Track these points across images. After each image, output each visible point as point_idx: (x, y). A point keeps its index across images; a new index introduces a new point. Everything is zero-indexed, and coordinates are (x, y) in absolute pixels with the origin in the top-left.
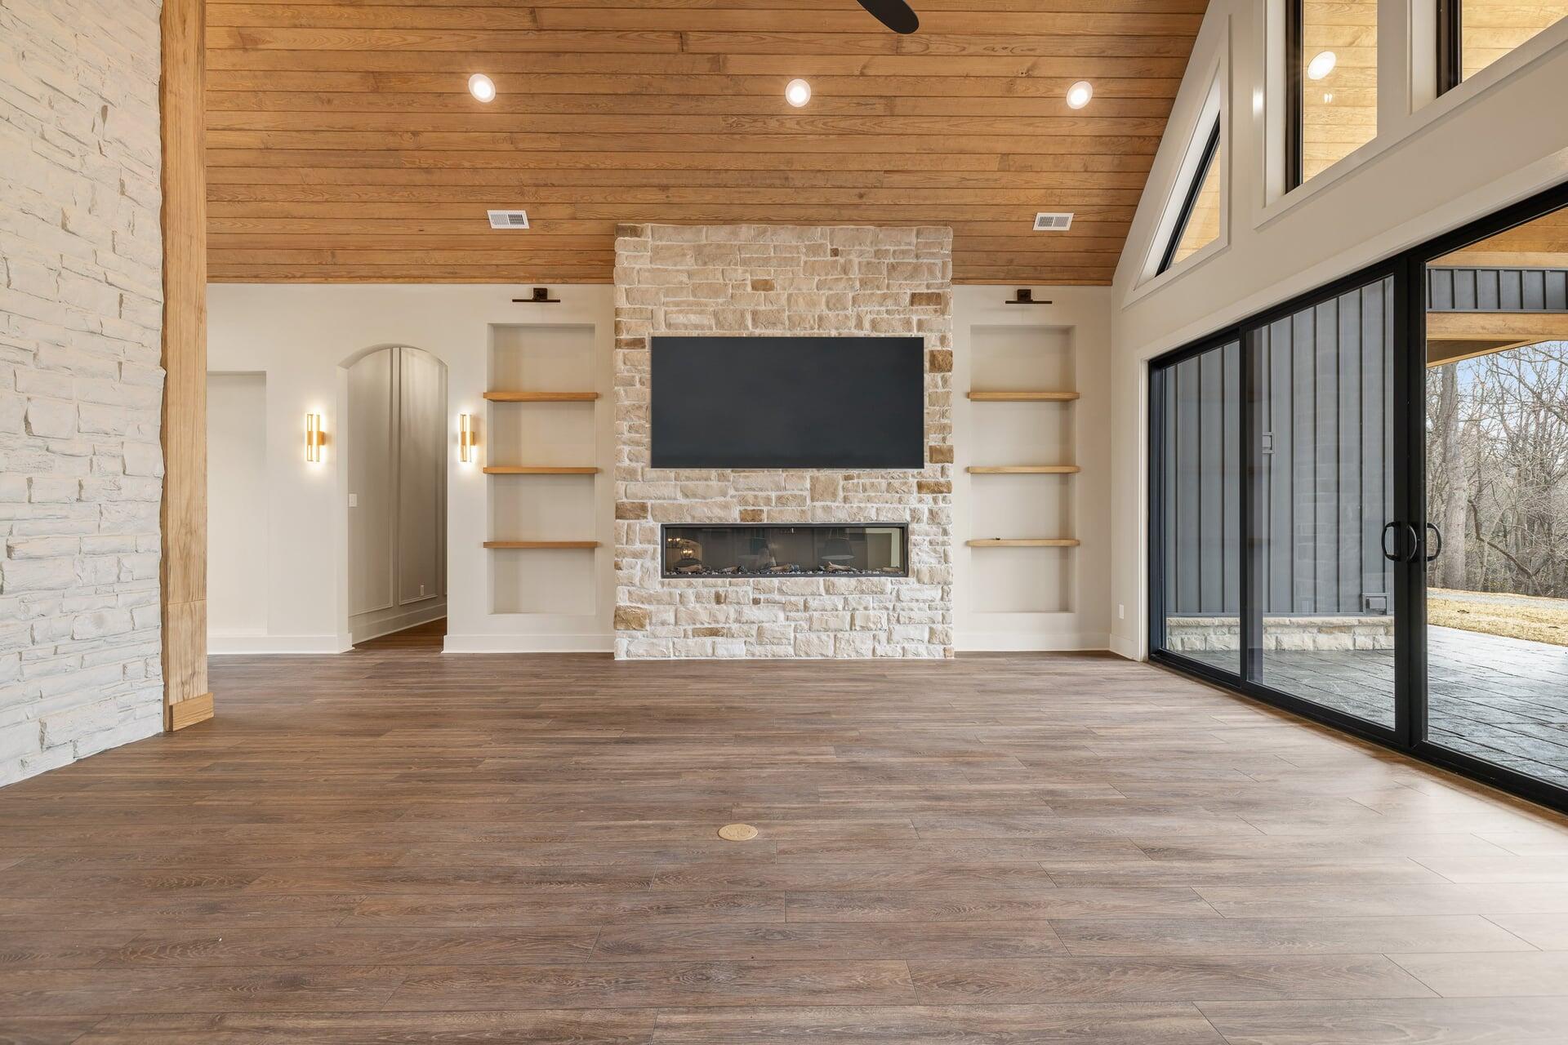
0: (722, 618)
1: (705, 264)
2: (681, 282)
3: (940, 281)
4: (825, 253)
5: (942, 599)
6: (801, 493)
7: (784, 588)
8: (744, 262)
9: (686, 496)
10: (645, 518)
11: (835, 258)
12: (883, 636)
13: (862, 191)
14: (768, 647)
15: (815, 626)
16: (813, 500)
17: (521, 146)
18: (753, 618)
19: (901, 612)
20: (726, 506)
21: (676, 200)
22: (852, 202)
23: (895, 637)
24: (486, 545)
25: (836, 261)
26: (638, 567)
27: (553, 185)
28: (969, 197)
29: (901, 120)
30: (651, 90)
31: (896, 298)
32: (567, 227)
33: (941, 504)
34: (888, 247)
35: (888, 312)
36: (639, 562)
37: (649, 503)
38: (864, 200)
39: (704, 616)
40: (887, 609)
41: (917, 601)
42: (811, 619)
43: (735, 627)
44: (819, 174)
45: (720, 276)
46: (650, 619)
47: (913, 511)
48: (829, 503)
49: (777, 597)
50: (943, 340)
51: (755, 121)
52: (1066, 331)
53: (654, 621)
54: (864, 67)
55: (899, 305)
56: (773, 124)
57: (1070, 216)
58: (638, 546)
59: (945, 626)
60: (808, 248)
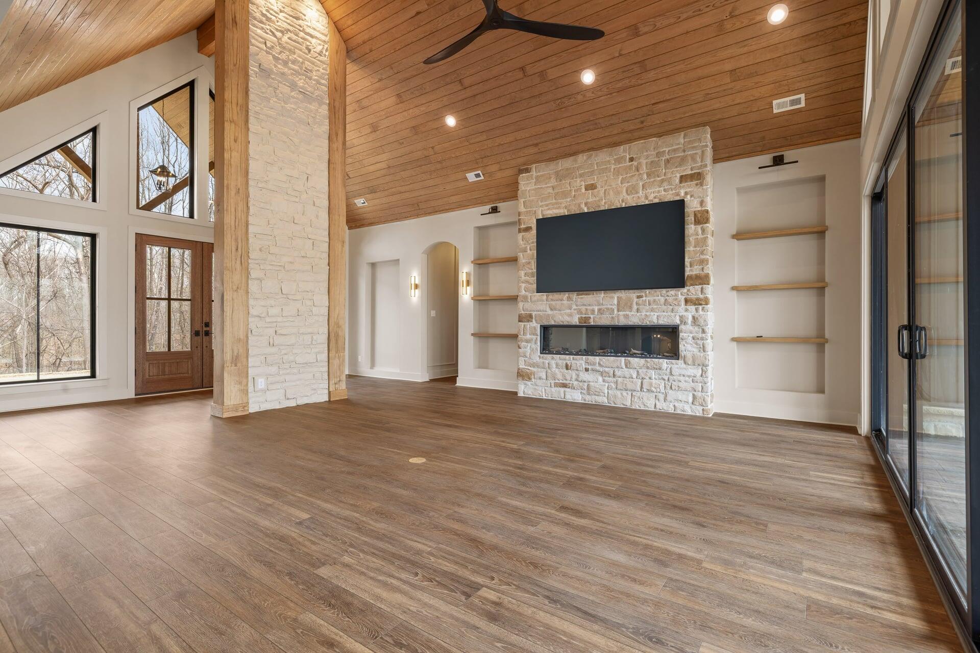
0: (568, 377)
1: (561, 181)
2: (549, 193)
3: (700, 164)
4: (625, 161)
5: (702, 376)
6: (611, 307)
7: (601, 363)
8: (581, 176)
9: (551, 309)
10: (532, 321)
11: (631, 163)
12: (661, 397)
13: (642, 119)
14: (593, 397)
15: (619, 387)
16: (618, 311)
17: (471, 142)
18: (585, 379)
19: (673, 382)
20: (570, 315)
21: (543, 150)
22: (638, 127)
23: (669, 398)
24: (472, 334)
25: (632, 165)
26: (529, 347)
27: (488, 156)
29: (653, 72)
31: (669, 181)
32: (499, 175)
33: (701, 312)
34: (664, 149)
35: (665, 190)
36: (529, 345)
37: (534, 314)
38: (645, 124)
39: (560, 374)
40: (664, 380)
41: (684, 376)
42: (616, 383)
43: (576, 383)
44: (613, 117)
45: (568, 186)
46: (534, 376)
47: (681, 317)
48: (627, 313)
49: (598, 368)
50: (702, 203)
51: (570, 98)
53: (536, 377)
54: (621, 50)
55: (671, 185)
56: (580, 97)
57: (802, 96)
58: (528, 336)
59: (703, 394)
60: (615, 160)
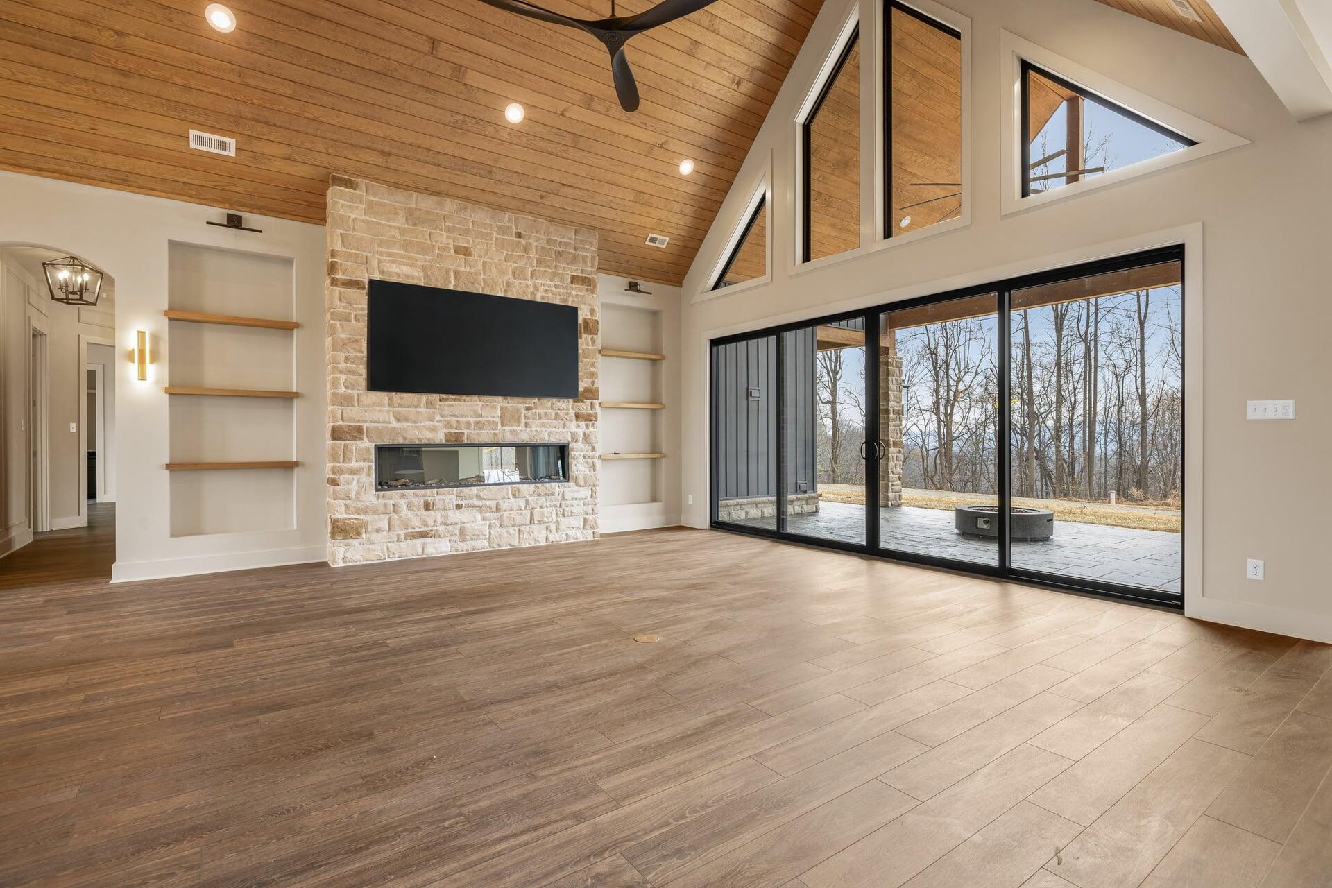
0: (430, 522)
1: (415, 224)
2: (394, 237)
3: (589, 269)
4: (512, 234)
5: (592, 497)
6: (493, 419)
7: (481, 495)
8: (449, 230)
9: (399, 420)
10: (362, 439)
11: (518, 239)
12: (553, 527)
13: (544, 194)
14: (469, 543)
15: (505, 523)
16: (502, 425)
18: (457, 520)
19: (566, 508)
20: (433, 429)
21: (392, 166)
22: (535, 200)
23: (562, 527)
24: (168, 467)
25: (519, 242)
26: (355, 483)
28: (612, 214)
29: (581, 152)
30: (395, 74)
31: (562, 277)
32: (278, 165)
33: (591, 430)
34: (555, 238)
35: (555, 286)
36: (356, 478)
37: (365, 426)
38: (544, 200)
39: (414, 521)
40: (556, 506)
41: (576, 499)
42: (501, 518)
43: (441, 528)
44: (515, 174)
45: (428, 237)
46: (366, 529)
47: (573, 434)
48: (515, 428)
49: (476, 502)
50: (592, 311)
51: (477, 123)
52: (655, 314)
53: (369, 529)
54: (565, 110)
55: (563, 282)
56: (490, 130)
57: (667, 239)
58: (354, 464)
59: (593, 516)
60: (499, 227)
